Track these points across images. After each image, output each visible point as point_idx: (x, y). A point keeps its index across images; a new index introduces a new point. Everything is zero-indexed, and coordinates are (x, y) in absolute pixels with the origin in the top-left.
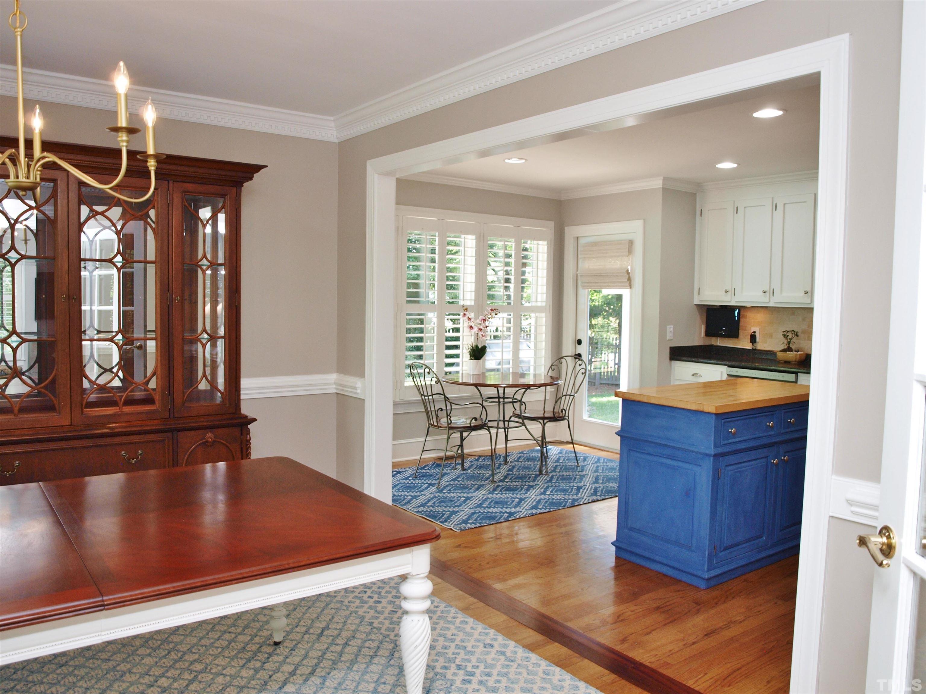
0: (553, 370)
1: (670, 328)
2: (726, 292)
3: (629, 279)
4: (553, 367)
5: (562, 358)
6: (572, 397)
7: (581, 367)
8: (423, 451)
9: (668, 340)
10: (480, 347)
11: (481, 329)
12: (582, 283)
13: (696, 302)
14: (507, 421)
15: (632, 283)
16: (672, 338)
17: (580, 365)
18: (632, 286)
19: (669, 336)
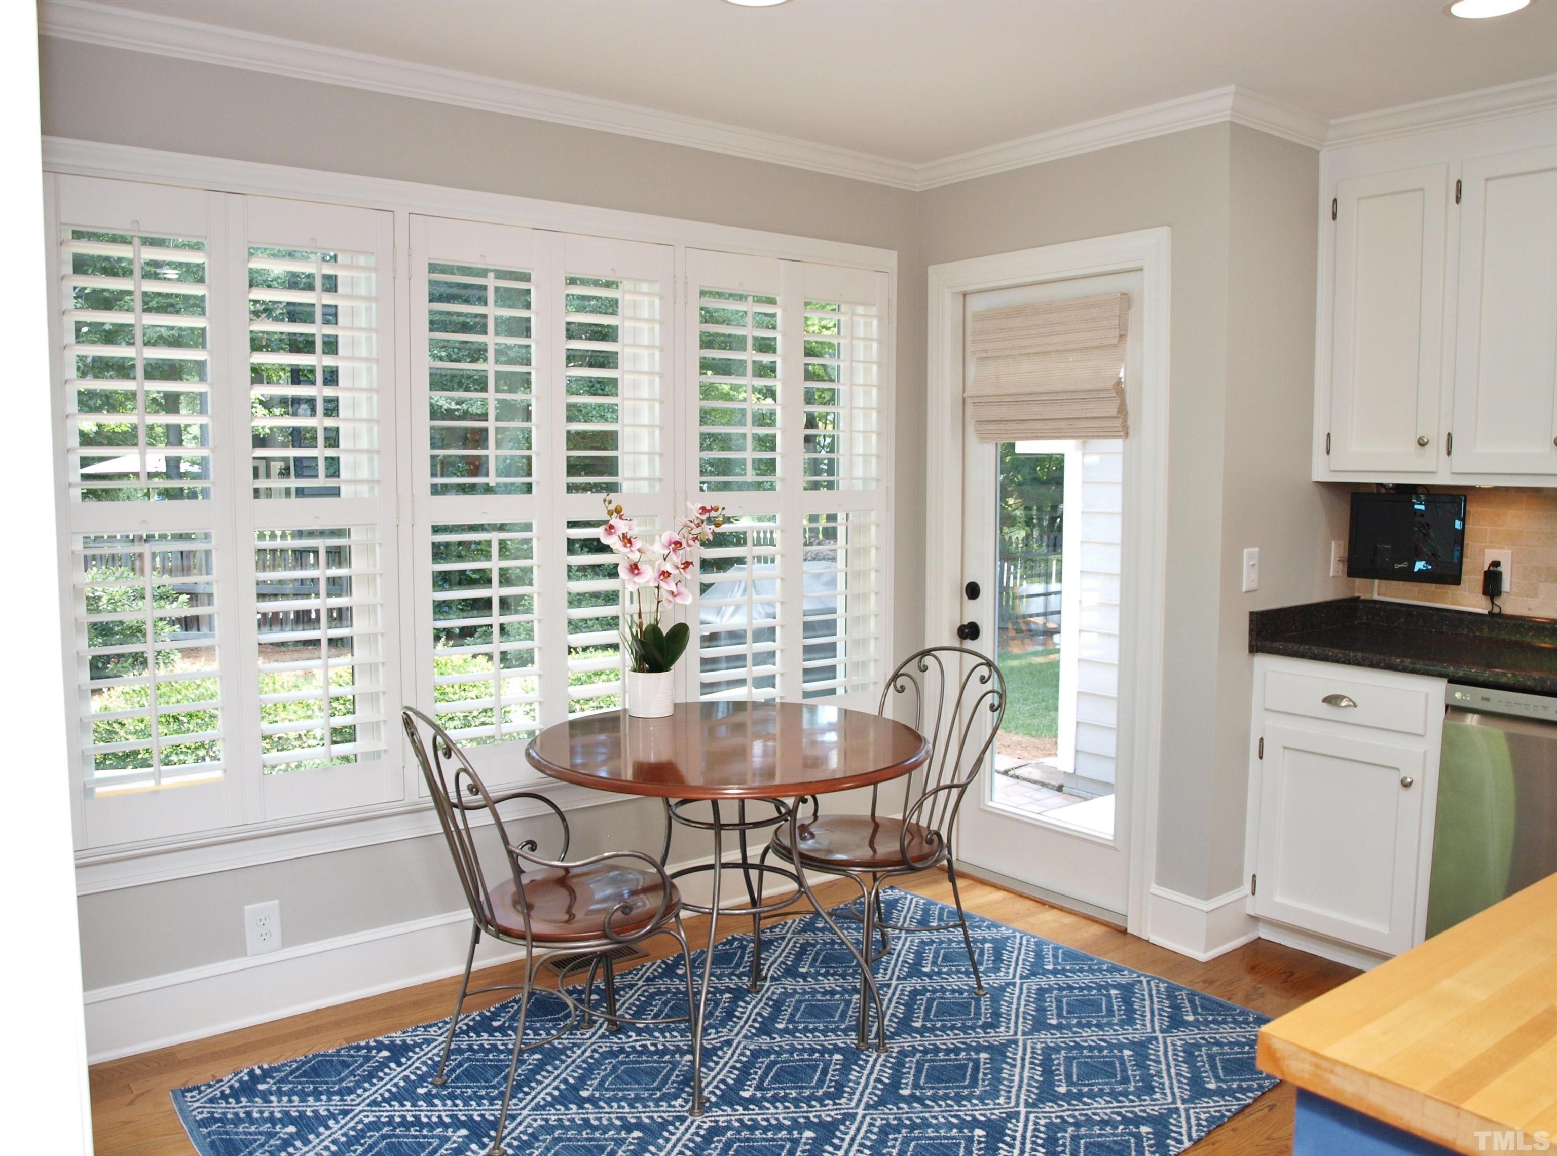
0: (901, 690)
1: (1250, 555)
2: (1422, 444)
3: (1122, 410)
4: (900, 681)
5: (927, 652)
6: (955, 792)
7: (989, 686)
8: (465, 995)
9: (1247, 592)
10: (665, 629)
11: (665, 574)
12: (980, 422)
13: (1322, 471)
14: (753, 866)
15: (1131, 422)
16: (1254, 586)
17: (983, 680)
18: (1131, 431)
19: (1248, 579)
